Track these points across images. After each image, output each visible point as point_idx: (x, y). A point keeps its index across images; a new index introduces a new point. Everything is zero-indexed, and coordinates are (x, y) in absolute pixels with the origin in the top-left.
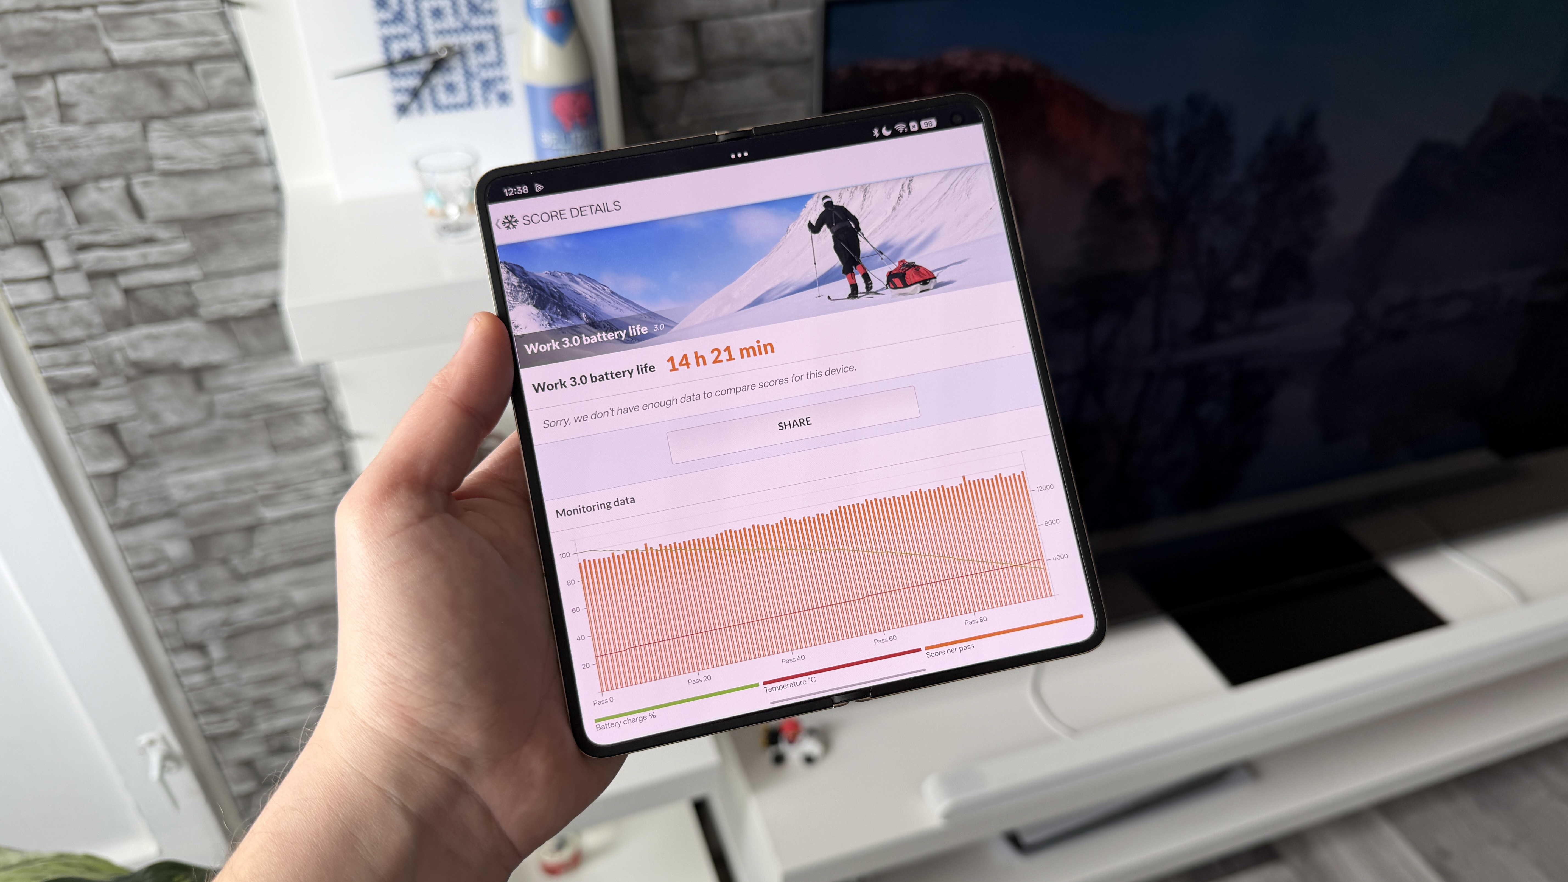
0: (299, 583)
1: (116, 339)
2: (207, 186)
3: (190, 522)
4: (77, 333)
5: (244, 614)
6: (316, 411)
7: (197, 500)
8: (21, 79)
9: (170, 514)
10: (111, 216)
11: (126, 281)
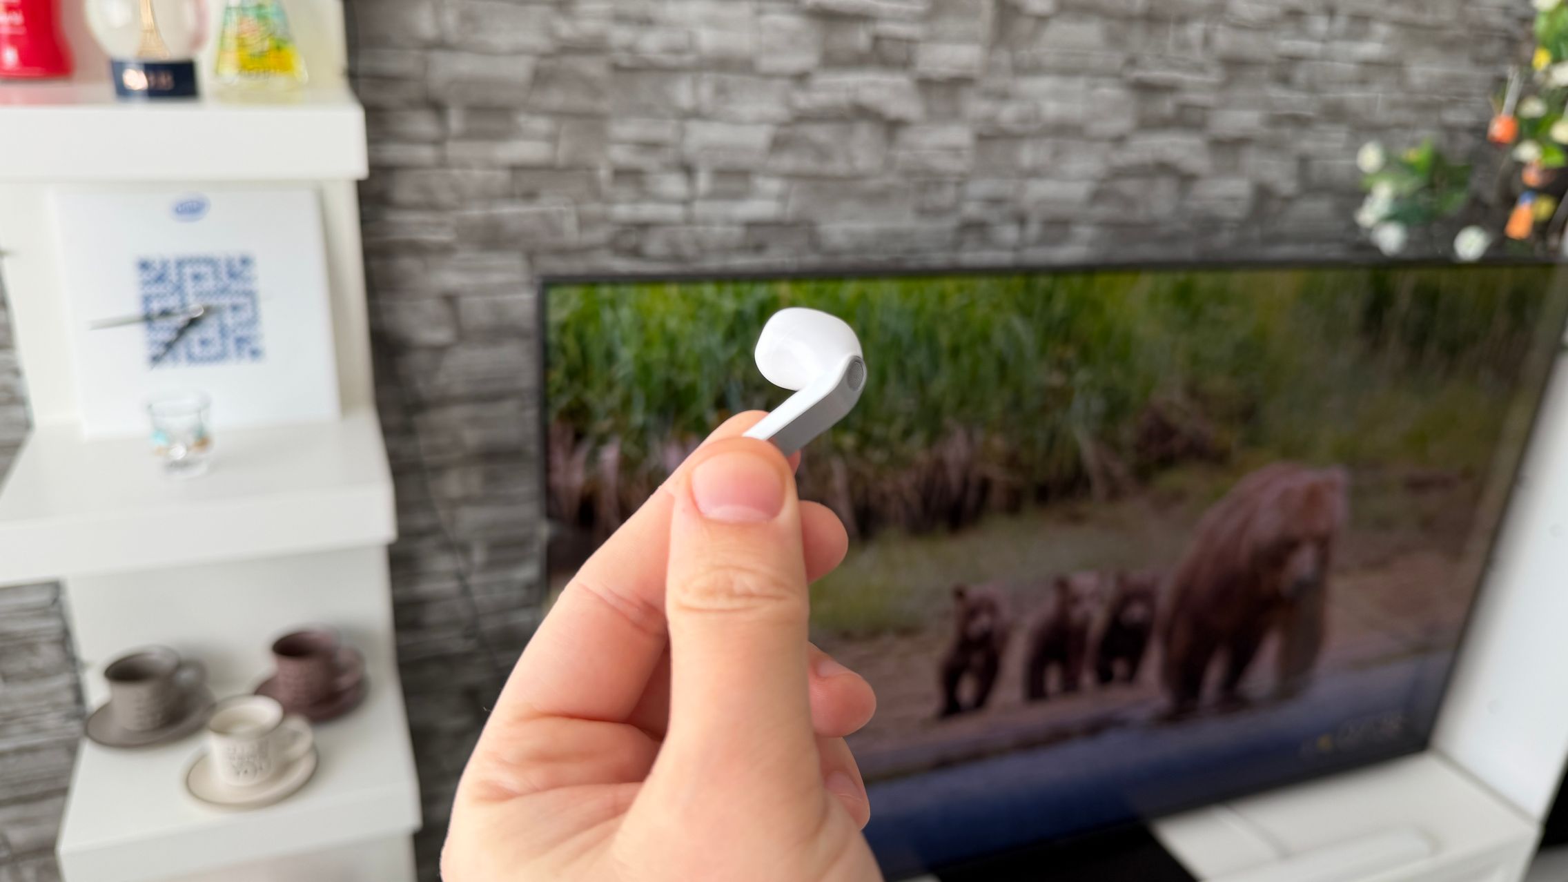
0: (20, 822)
6: (54, 642)
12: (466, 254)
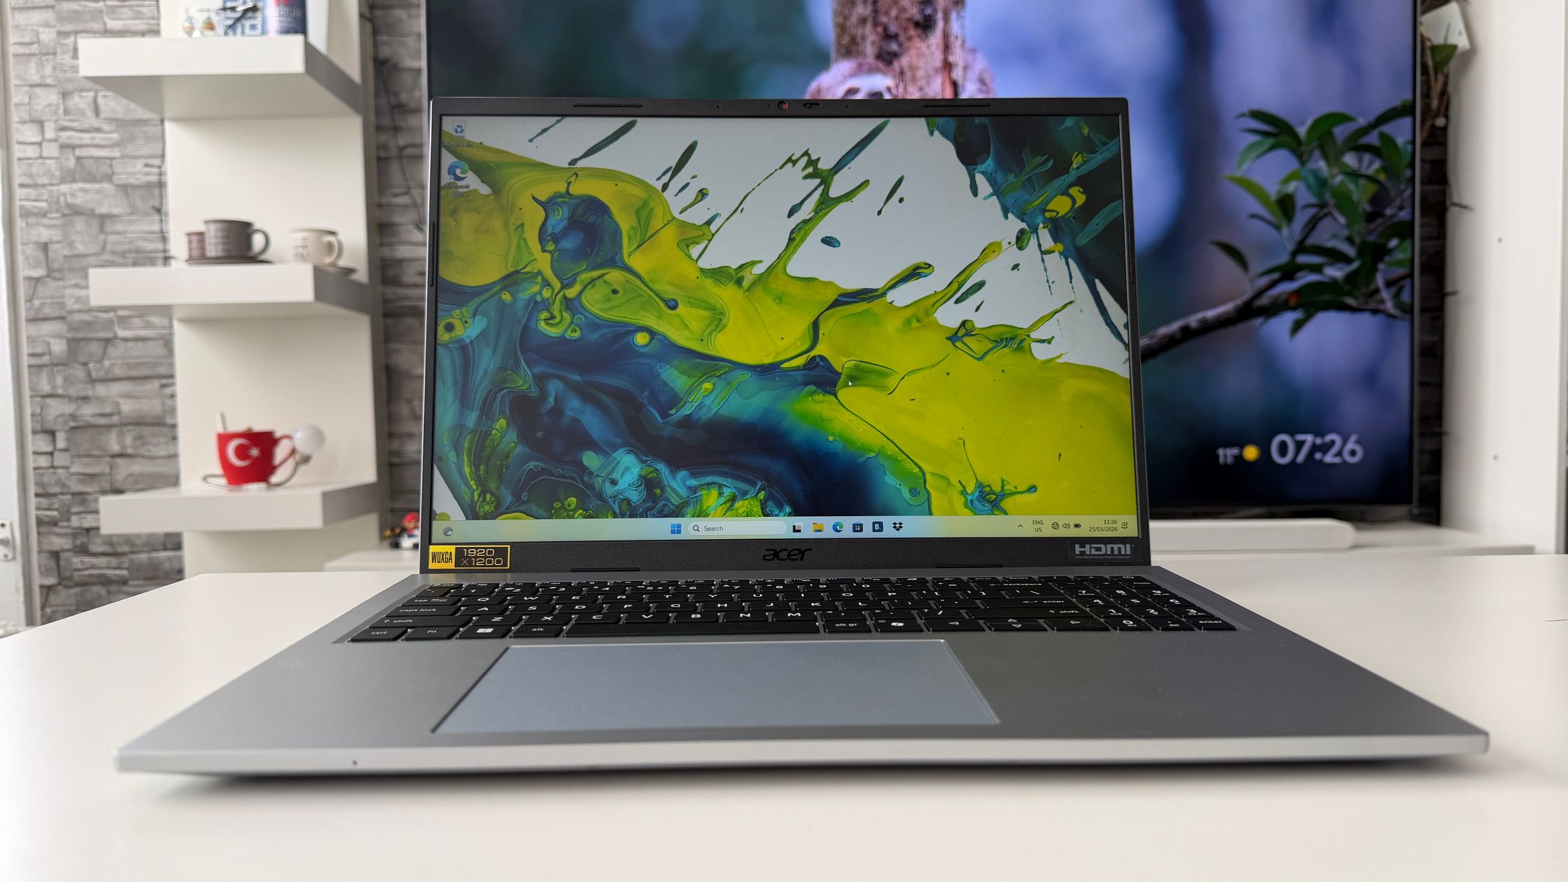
1: (64, 188)
3: (71, 327)
4: (45, 180)
5: (87, 412)
7: (80, 311)
8: (60, 33)
9: (62, 318)
10: (82, 113)
11: (79, 152)
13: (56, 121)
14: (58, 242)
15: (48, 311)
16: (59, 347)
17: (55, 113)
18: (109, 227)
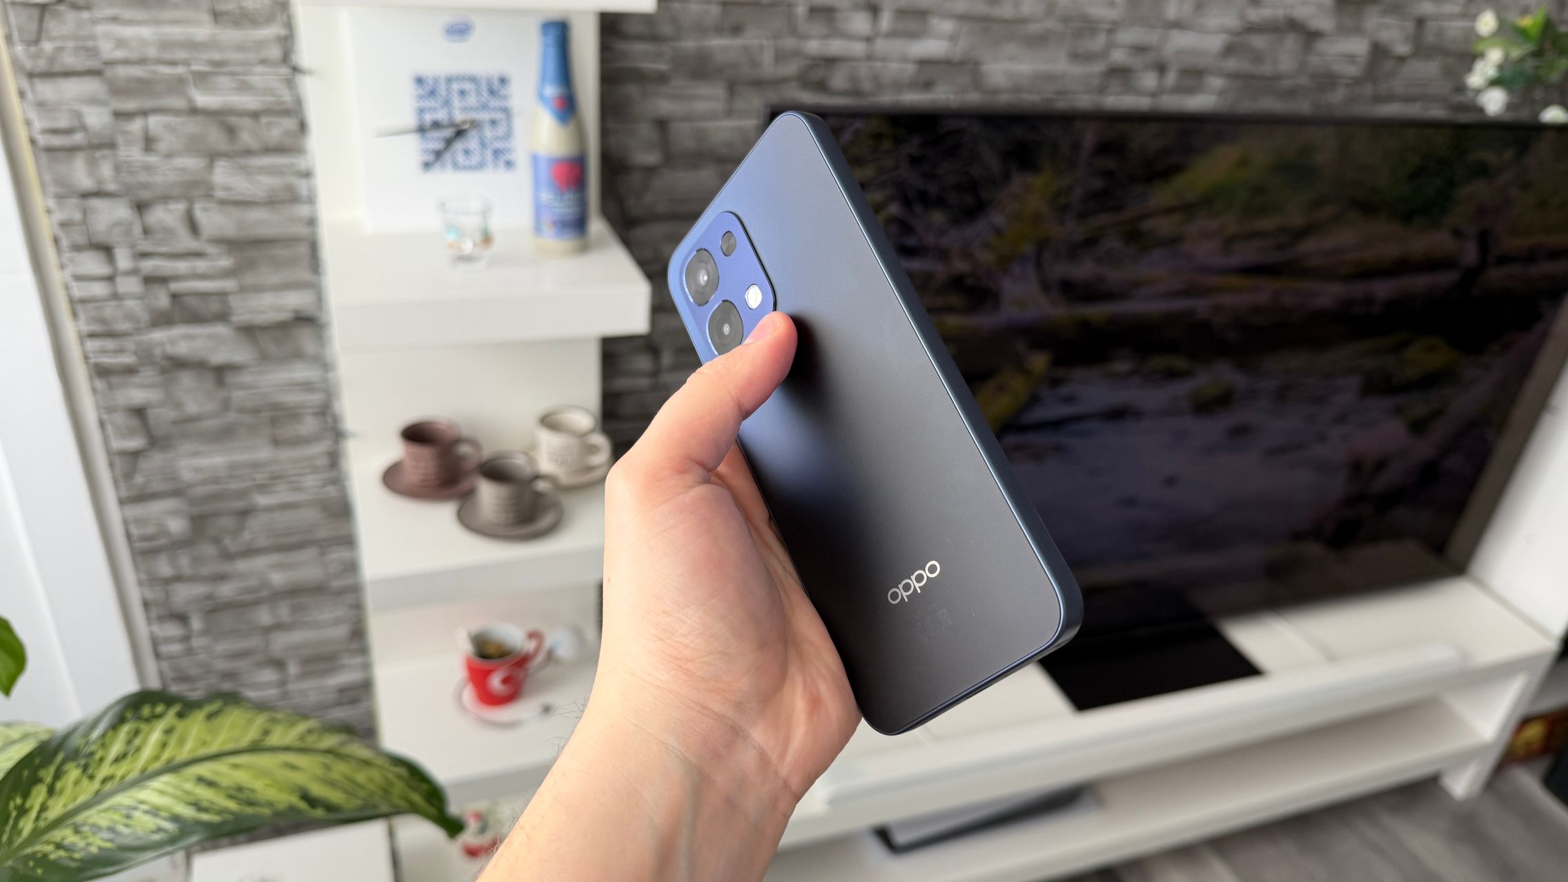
0: (279, 567)
1: (158, 335)
2: (255, 215)
3: (193, 502)
4: (127, 327)
5: (226, 590)
6: (316, 414)
7: (203, 483)
8: (119, 115)
9: (177, 493)
10: (169, 232)
11: (175, 286)
12: (679, 83)
13: (132, 246)
14: (161, 404)
15: (157, 486)
16: (177, 526)
17: (128, 233)
18: (231, 378)
